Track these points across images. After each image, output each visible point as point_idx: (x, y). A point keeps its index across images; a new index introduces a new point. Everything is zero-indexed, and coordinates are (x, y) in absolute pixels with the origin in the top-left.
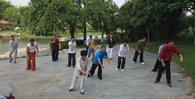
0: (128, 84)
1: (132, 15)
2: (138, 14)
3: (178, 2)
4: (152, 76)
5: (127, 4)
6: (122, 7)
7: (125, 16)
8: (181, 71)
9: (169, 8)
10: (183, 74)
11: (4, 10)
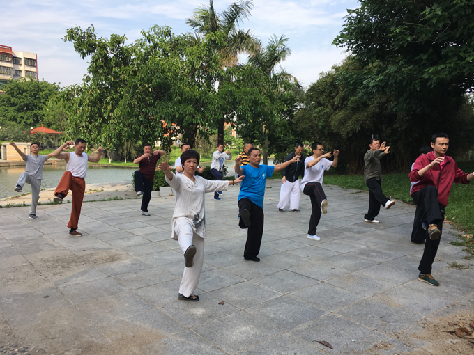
0: (302, 272)
1: (337, 108)
2: (352, 102)
3: (450, 61)
4: (377, 252)
5: (326, 81)
6: (312, 87)
7: (320, 108)
8: (460, 241)
9: (426, 76)
10: (466, 248)
11: (44, 103)
